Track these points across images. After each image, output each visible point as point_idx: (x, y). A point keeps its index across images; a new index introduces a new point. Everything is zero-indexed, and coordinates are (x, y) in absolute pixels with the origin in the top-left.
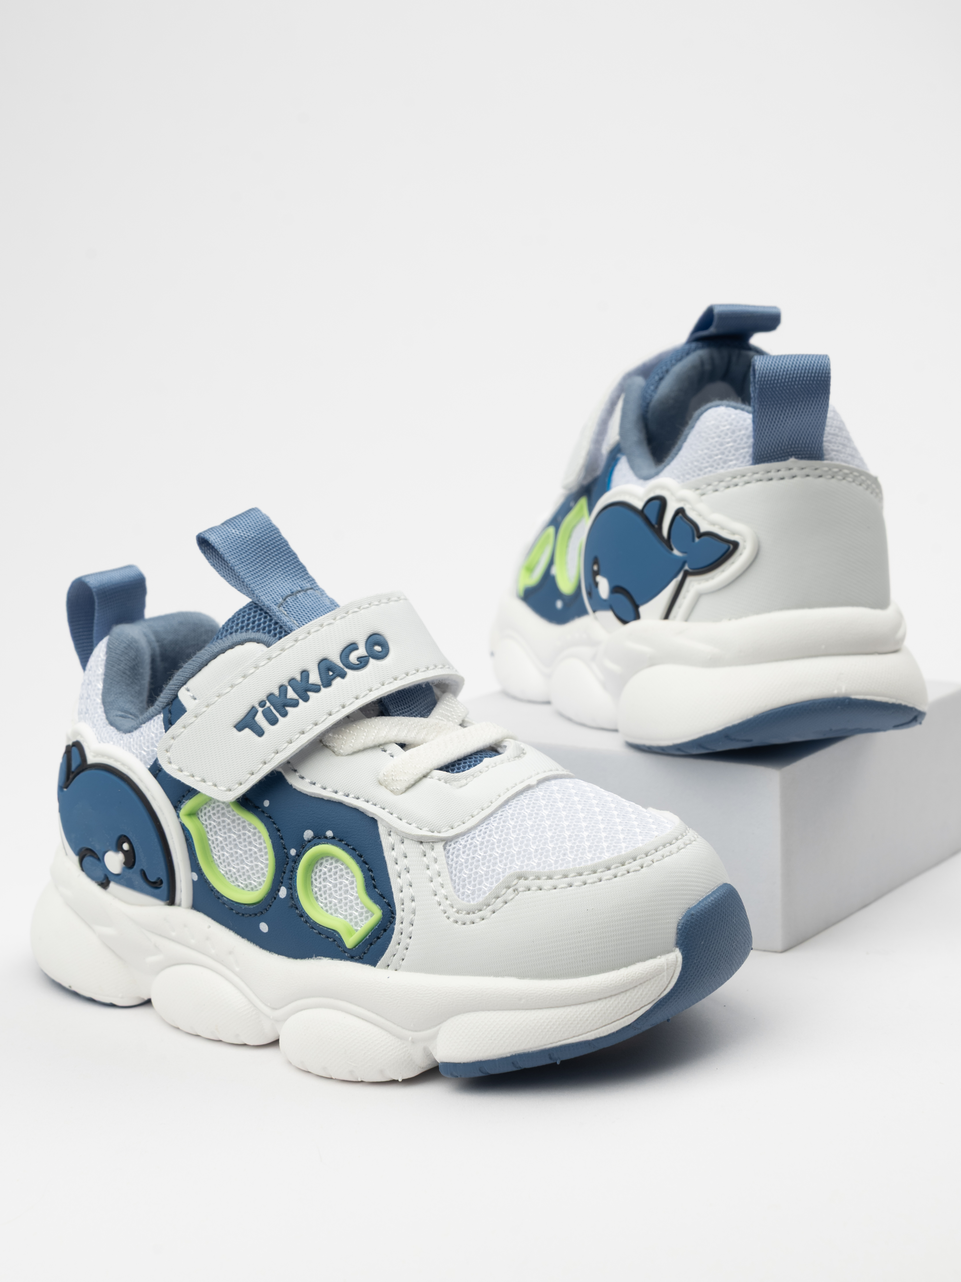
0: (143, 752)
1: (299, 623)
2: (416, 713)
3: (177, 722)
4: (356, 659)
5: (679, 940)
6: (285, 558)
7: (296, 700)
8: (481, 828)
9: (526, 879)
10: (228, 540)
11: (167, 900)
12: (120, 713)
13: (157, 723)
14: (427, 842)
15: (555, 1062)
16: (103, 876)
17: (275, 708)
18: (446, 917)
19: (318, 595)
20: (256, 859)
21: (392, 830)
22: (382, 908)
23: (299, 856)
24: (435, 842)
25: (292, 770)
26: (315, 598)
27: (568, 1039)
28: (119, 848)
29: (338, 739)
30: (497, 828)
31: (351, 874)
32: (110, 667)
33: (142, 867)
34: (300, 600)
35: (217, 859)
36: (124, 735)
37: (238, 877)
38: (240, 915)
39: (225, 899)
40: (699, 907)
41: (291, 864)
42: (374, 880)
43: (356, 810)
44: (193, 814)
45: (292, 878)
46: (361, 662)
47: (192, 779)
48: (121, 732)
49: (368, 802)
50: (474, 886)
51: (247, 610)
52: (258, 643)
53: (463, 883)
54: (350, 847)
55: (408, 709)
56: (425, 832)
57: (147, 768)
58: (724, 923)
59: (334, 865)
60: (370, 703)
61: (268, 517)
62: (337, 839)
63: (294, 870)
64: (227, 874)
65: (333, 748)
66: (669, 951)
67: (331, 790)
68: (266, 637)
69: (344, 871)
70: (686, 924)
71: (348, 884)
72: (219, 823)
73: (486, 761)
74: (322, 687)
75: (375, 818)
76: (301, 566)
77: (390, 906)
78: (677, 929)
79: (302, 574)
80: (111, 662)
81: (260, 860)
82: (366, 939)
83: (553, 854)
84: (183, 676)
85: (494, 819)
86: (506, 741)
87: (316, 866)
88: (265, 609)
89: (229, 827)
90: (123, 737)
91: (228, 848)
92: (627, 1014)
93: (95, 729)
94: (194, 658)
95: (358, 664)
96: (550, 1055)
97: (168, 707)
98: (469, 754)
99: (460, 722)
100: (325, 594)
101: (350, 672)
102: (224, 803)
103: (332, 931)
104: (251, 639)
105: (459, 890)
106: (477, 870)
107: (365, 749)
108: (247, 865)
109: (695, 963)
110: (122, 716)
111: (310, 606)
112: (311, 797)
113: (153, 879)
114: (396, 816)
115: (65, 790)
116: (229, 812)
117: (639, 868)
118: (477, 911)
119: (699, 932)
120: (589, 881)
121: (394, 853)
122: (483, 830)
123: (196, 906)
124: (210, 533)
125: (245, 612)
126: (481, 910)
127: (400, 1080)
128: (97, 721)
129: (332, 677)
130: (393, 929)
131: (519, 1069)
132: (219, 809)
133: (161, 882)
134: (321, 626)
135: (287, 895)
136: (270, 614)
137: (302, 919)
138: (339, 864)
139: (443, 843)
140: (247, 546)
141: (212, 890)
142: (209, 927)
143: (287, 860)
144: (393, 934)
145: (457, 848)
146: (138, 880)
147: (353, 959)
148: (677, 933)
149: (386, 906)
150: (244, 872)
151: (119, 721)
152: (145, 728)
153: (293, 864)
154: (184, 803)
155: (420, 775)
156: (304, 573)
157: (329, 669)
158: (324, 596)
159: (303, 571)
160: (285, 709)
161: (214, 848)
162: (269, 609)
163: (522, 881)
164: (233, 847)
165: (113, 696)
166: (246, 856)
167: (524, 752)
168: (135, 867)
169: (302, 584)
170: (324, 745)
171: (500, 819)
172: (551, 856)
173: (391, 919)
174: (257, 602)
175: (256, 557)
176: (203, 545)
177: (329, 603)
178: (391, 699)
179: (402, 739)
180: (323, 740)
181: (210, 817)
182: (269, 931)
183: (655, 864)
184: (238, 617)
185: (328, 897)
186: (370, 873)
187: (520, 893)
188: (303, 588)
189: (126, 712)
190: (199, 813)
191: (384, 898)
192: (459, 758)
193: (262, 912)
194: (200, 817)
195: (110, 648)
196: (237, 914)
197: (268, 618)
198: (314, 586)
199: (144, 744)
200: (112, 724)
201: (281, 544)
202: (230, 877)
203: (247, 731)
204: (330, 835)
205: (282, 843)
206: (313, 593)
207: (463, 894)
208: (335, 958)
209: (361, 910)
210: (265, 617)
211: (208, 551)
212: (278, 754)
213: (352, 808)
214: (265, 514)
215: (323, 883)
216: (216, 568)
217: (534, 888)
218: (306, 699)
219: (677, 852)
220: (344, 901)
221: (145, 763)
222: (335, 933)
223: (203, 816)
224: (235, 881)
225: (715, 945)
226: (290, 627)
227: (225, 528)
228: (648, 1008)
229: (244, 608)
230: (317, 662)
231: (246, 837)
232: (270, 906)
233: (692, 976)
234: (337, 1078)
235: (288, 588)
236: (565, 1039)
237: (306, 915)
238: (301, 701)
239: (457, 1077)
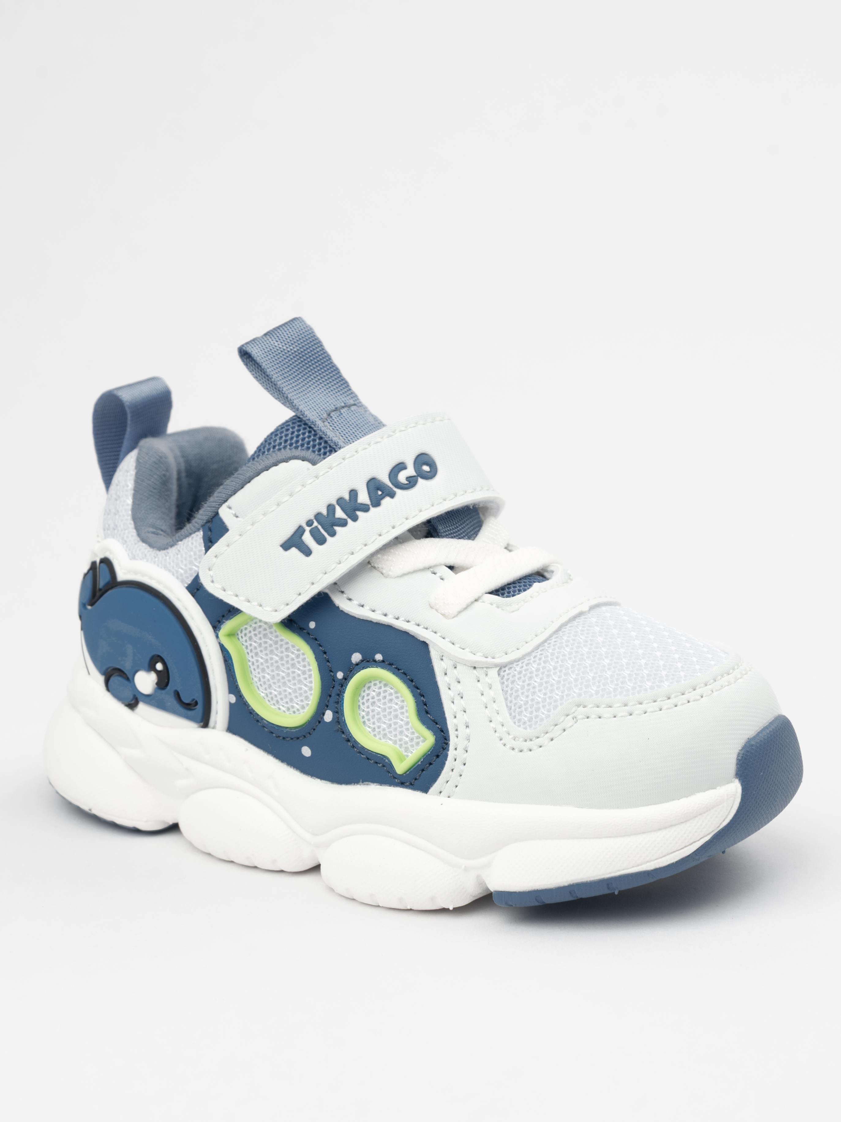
0: (180, 570)
1: (344, 439)
2: (464, 534)
3: (221, 540)
4: (405, 479)
5: (739, 771)
6: (327, 373)
7: (345, 519)
8: (536, 654)
9: (585, 707)
10: (271, 353)
11: (201, 722)
12: (151, 530)
13: (196, 541)
14: (480, 668)
15: (613, 892)
16: (132, 697)
17: (323, 527)
18: (502, 744)
19: (361, 412)
20: (300, 681)
21: (444, 655)
22: (435, 734)
23: (346, 679)
24: (489, 668)
25: (340, 591)
26: (359, 414)
27: (628, 869)
28: (151, 668)
29: (387, 560)
30: (552, 654)
31: (400, 699)
32: (140, 482)
33: (176, 688)
34: (344, 417)
35: (258, 682)
36: (158, 552)
37: (279, 700)
38: (281, 738)
39: (265, 722)
40: (758, 738)
41: (338, 687)
42: (425, 705)
43: (406, 634)
44: (232, 635)
45: (338, 702)
46: (410, 482)
47: (236, 598)
48: (155, 549)
49: (418, 625)
50: (531, 713)
51: (290, 423)
52: (303, 461)
53: (520, 710)
54: (400, 671)
55: (456, 530)
56: (478, 658)
57: (184, 586)
58: (782, 755)
59: (383, 689)
60: (420, 524)
61: (311, 329)
62: (387, 663)
63: (340, 695)
64: (267, 696)
65: (381, 570)
66: (729, 782)
67: (380, 613)
68: (309, 454)
69: (394, 696)
70: (746, 755)
71: (398, 709)
72: (261, 644)
73: (536, 585)
74: (371, 506)
75: (427, 642)
76: (344, 382)
77: (442, 731)
78: (737, 759)
79: (346, 390)
80: (141, 477)
81: (303, 683)
82: (418, 765)
83: (612, 682)
84: (224, 493)
85: (549, 645)
86: (553, 566)
87: (363, 690)
88: (309, 424)
89: (271, 648)
90: (157, 555)
91: (269, 670)
92: (687, 845)
93: (125, 546)
94: (236, 475)
95: (407, 484)
96: (608, 885)
97: (208, 524)
98: (518, 578)
99: (505, 545)
100: (369, 411)
101: (399, 492)
102: (266, 623)
103: (382, 757)
104: (296, 456)
105: (515, 717)
106: (533, 697)
107: (415, 572)
108: (290, 688)
109: (754, 795)
110: (153, 533)
111: (355, 422)
112: (359, 619)
113: (187, 700)
114: (449, 640)
115: (89, 607)
116: (271, 633)
117: (699, 697)
118: (534, 738)
119: (759, 763)
120: (649, 710)
121: (447, 678)
122: (539, 656)
123: (233, 728)
124: (253, 346)
125: (289, 425)
126: (538, 738)
127: (451, 908)
128: (127, 537)
129: (381, 497)
130: (446, 756)
131: (576, 899)
132: (261, 629)
133: (196, 703)
134: (369, 445)
135: (333, 719)
136: (315, 429)
137: (349, 744)
138: (388, 689)
139: (498, 669)
140: (289, 361)
141: (251, 713)
142: (247, 750)
143: (334, 683)
144: (446, 760)
145: (512, 674)
146: (172, 701)
147: (403, 785)
148: (737, 764)
149: (439, 732)
150: (286, 695)
151: (152, 537)
152: (182, 546)
153: (340, 688)
154: (224, 623)
155: (473, 599)
156: (347, 389)
157: (378, 489)
158: (368, 412)
159: (346, 387)
160: (334, 529)
161: (254, 669)
162: (314, 424)
163: (581, 708)
164: (275, 669)
165: (143, 512)
166: (288, 679)
167: (571, 577)
168: (168, 688)
169: (345, 400)
170: (372, 566)
171: (554, 645)
172: (610, 683)
173: (444, 745)
174: (301, 416)
175: (298, 372)
176: (245, 357)
177: (373, 420)
178: (439, 520)
179: (451, 563)
180: (371, 562)
181: (250, 638)
182: (311, 755)
183: (715, 693)
184: (281, 430)
185: (376, 721)
186: (422, 698)
187: (579, 721)
188: (346, 404)
189: (157, 528)
190: (239, 633)
191: (437, 723)
192: (509, 582)
193: (305, 736)
194: (240, 638)
195: (140, 463)
196: (277, 737)
197: (313, 432)
198: (357, 404)
199: (182, 561)
200: (144, 541)
201: (323, 358)
202: (270, 700)
203: (294, 551)
204: (379, 659)
205: (329, 666)
206: (357, 409)
207: (519, 720)
208: (384, 784)
209: (412, 736)
210: (310, 432)
211: (251, 363)
212: (326, 575)
213: (402, 631)
214: (309, 326)
215: (371, 708)
216: (259, 381)
217: (593, 716)
218: (355, 519)
219: (735, 682)
220: (393, 726)
221: (182, 581)
222: (384, 759)
223: (243, 636)
224: (276, 704)
225: (773, 776)
226: (336, 442)
227: (268, 340)
228: (708, 838)
229: (287, 422)
230: (366, 481)
231: (289, 659)
232: (314, 730)
233: (750, 807)
234: (383, 906)
235: (332, 403)
236: (624, 869)
237: (354, 740)
238: (349, 521)
239: (512, 906)
